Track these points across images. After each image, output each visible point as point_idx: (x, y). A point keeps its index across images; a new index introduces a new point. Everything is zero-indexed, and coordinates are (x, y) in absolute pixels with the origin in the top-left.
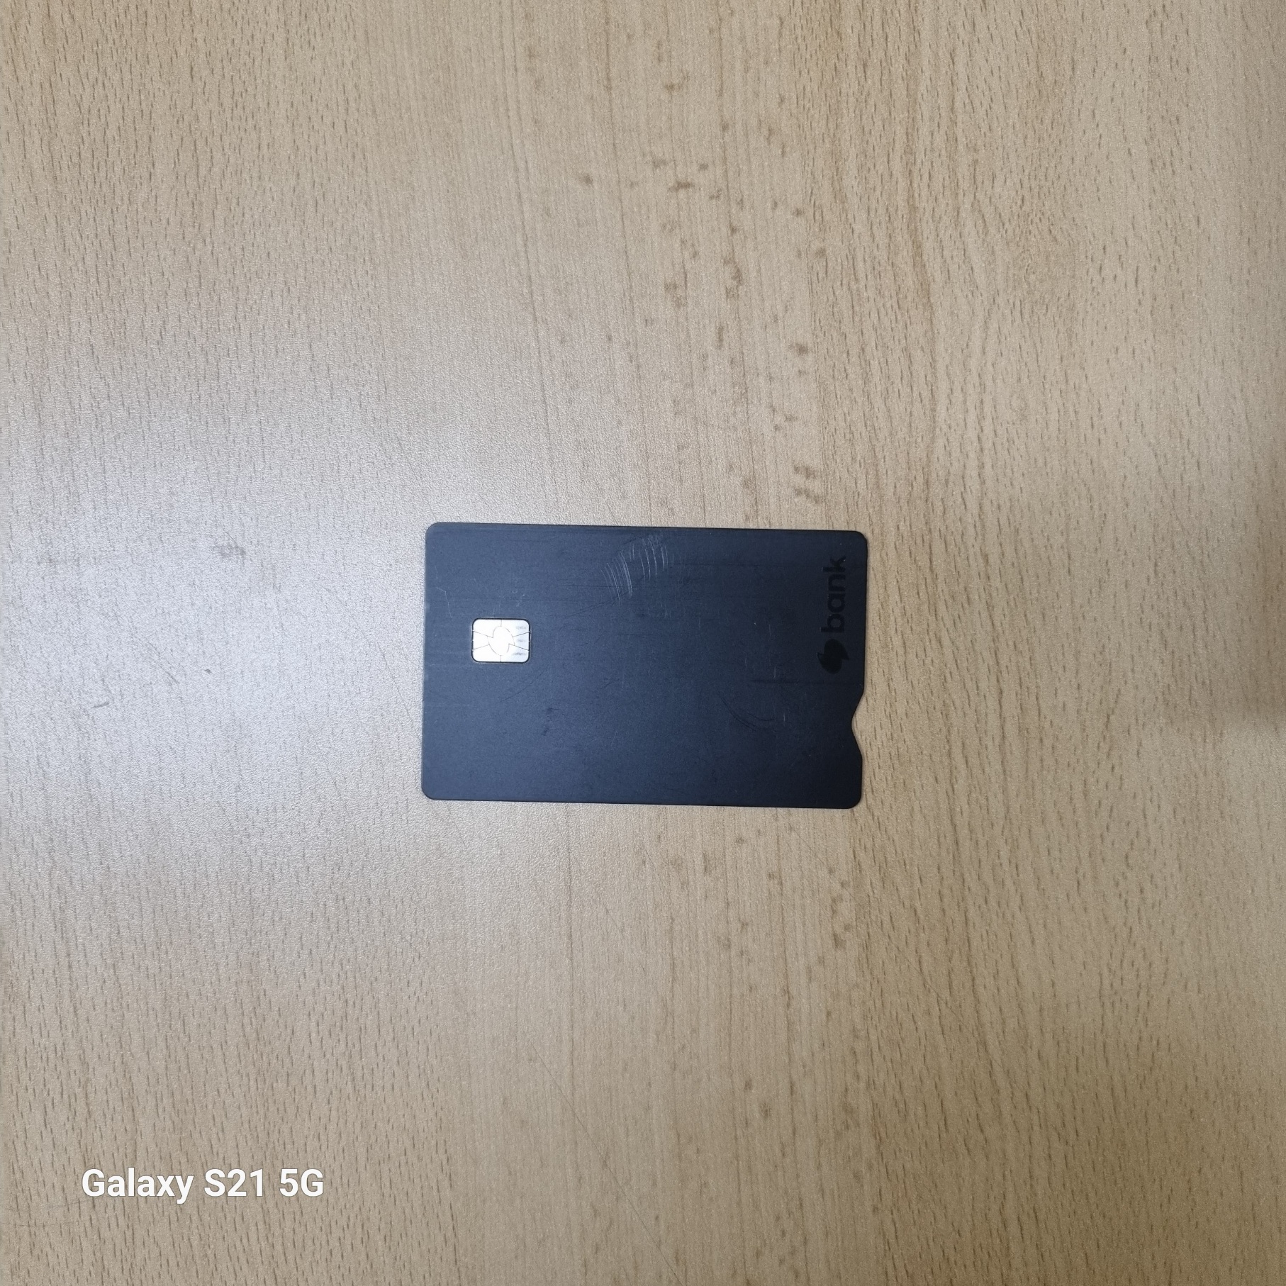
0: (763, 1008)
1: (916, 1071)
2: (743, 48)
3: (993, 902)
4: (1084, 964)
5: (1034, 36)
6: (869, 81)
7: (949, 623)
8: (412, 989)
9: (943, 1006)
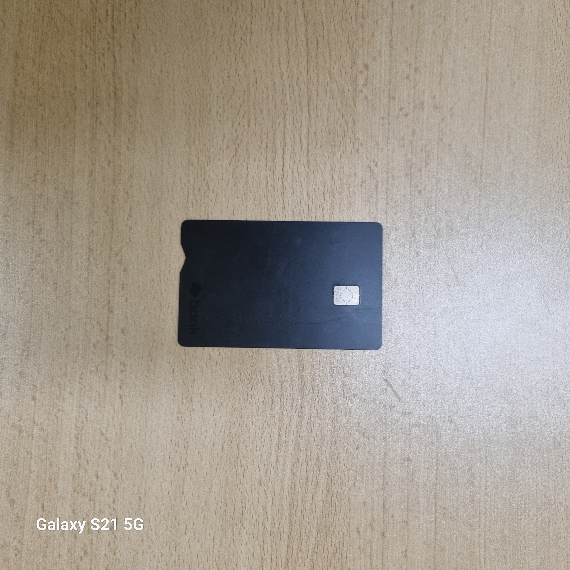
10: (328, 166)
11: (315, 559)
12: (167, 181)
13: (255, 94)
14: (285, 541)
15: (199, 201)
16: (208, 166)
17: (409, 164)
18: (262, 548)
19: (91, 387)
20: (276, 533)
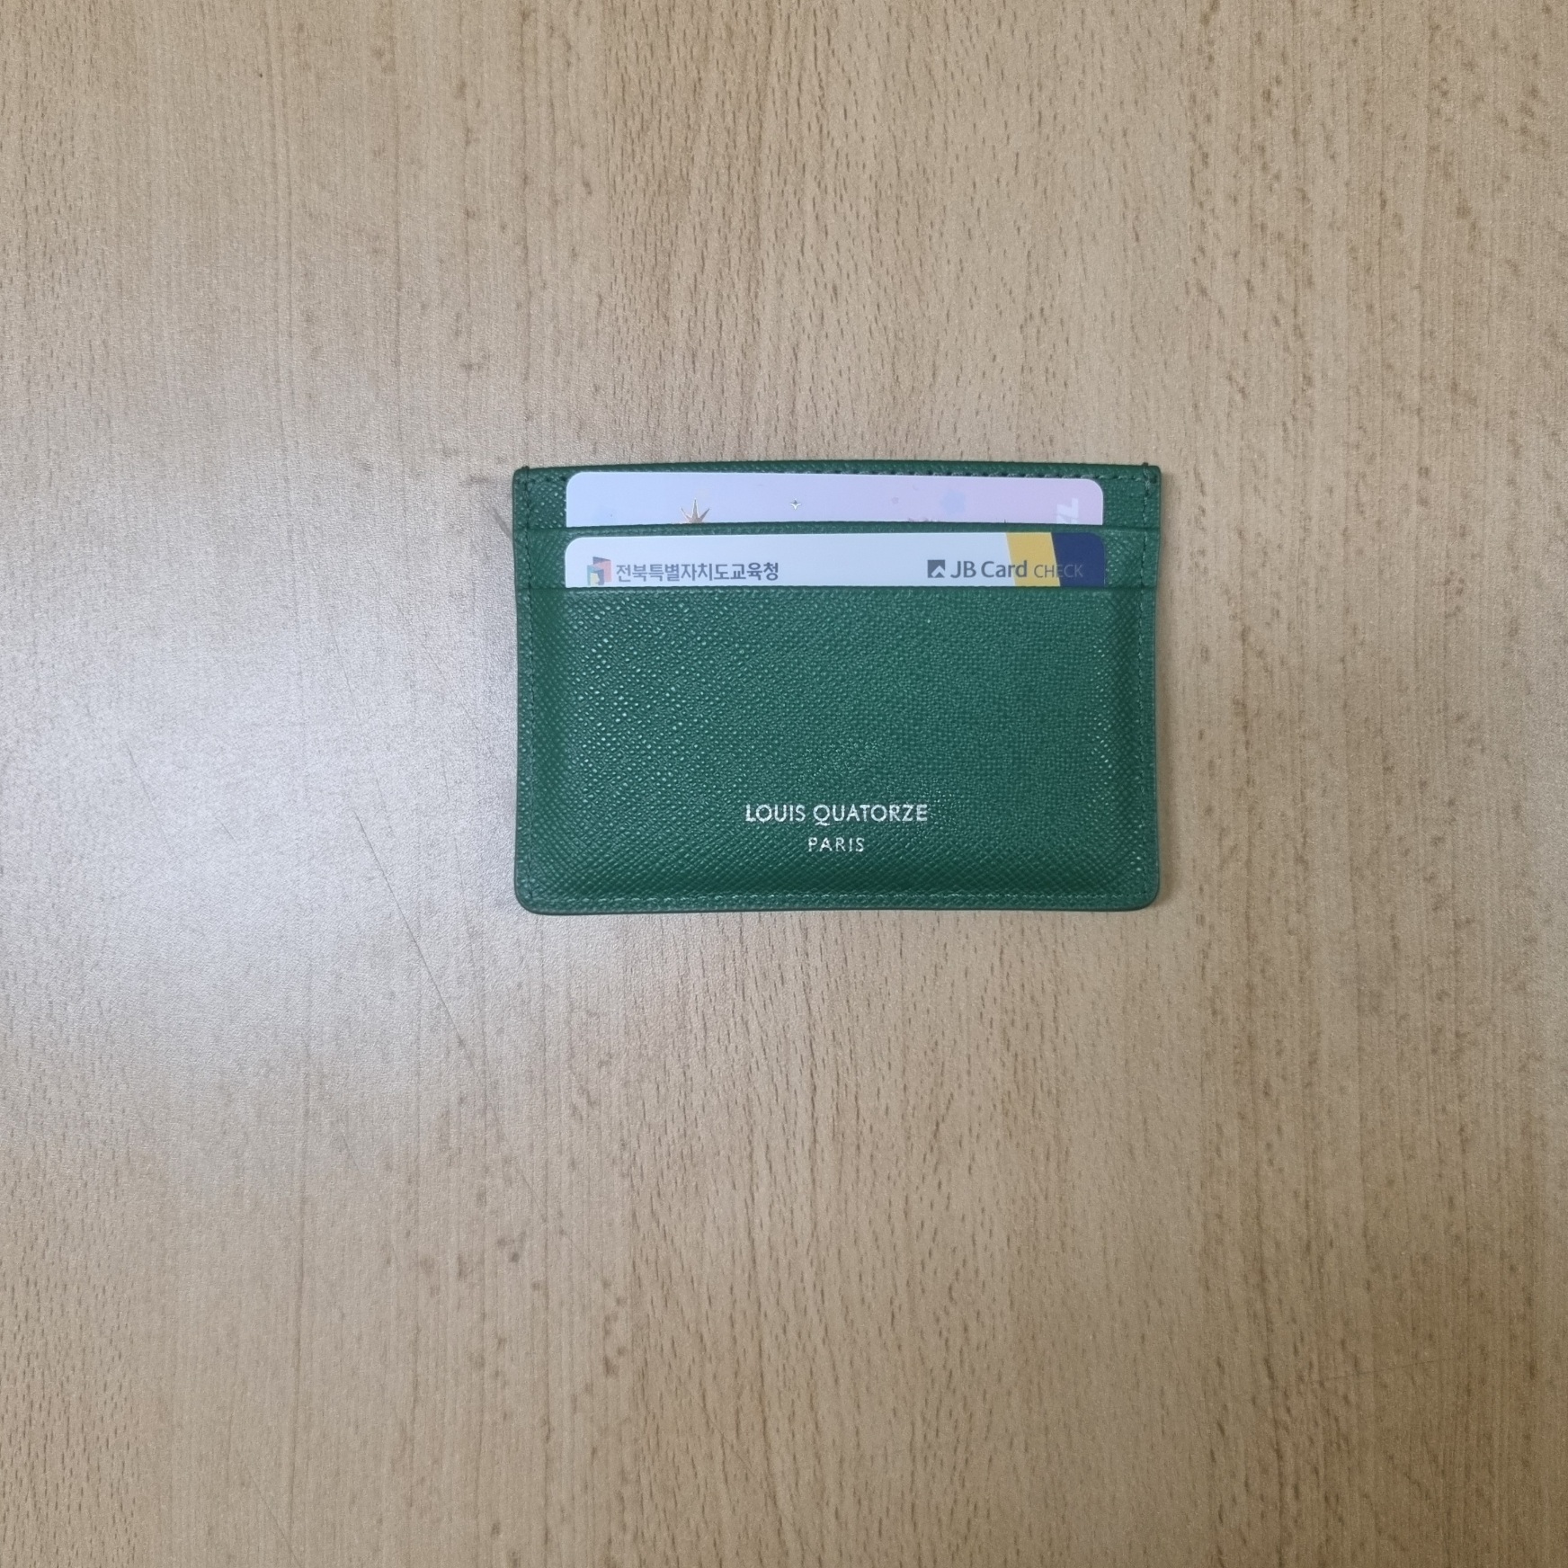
0: (517, 1441)
1: (693, 1524)
2: (555, 327)
3: (792, 1334)
4: (894, 1411)
5: (891, 335)
6: (698, 375)
7: (758, 1004)
8: (109, 1393)
9: (728, 1451)
10: (696, 1099)
11: (691, 115)
12: (1114, 1048)
13: (895, 1286)
14: (767, 151)
15: (1028, 999)
16: (1009, 1092)
17: (490, 1115)
18: (825, 132)
19: (1278, 507)
20: (791, 171)
